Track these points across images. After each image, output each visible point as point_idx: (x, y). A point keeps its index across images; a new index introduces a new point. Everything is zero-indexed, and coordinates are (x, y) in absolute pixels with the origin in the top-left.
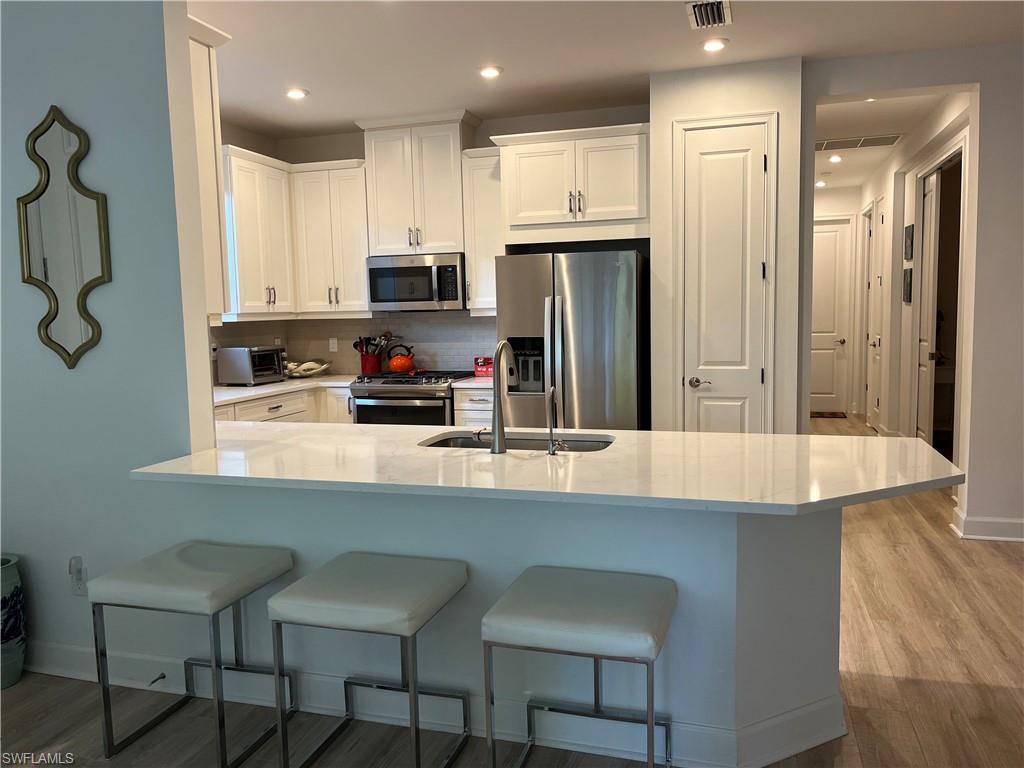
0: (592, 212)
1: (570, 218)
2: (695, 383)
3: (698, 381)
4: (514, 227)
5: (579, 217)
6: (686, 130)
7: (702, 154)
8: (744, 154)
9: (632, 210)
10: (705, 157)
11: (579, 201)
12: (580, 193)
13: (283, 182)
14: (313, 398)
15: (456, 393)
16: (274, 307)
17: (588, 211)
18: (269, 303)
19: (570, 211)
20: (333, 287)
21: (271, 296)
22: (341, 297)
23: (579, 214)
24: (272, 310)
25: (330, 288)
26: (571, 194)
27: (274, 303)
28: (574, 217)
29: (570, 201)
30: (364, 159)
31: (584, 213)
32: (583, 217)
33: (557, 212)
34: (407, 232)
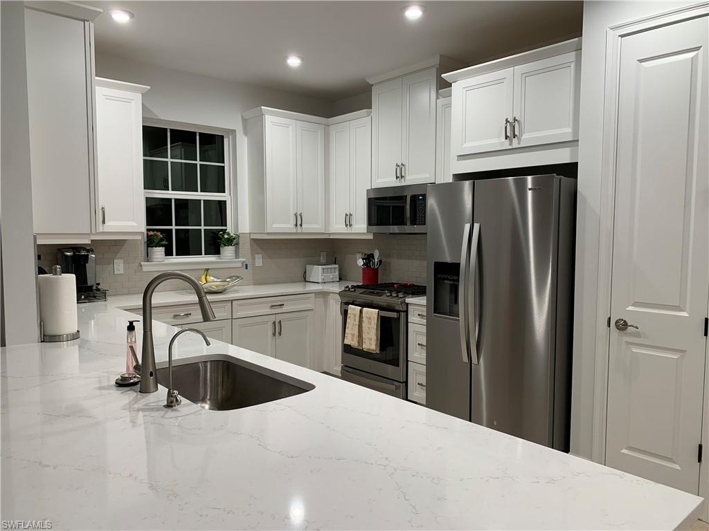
0: (527, 138)
1: (506, 145)
2: (622, 326)
3: (625, 324)
4: (461, 157)
5: (515, 144)
6: (622, 36)
7: (641, 61)
8: (695, 53)
9: (565, 132)
10: (644, 64)
11: (514, 127)
12: (515, 120)
13: (319, 132)
14: (321, 299)
15: (410, 307)
16: (302, 229)
17: (523, 138)
18: (296, 225)
19: (506, 139)
20: (348, 213)
21: (299, 220)
22: (353, 222)
23: (515, 140)
24: (299, 231)
25: (346, 215)
26: (507, 121)
27: (301, 225)
28: (511, 144)
29: (506, 127)
30: (371, 108)
31: (519, 140)
32: (519, 144)
33: (496, 141)
34: (395, 167)
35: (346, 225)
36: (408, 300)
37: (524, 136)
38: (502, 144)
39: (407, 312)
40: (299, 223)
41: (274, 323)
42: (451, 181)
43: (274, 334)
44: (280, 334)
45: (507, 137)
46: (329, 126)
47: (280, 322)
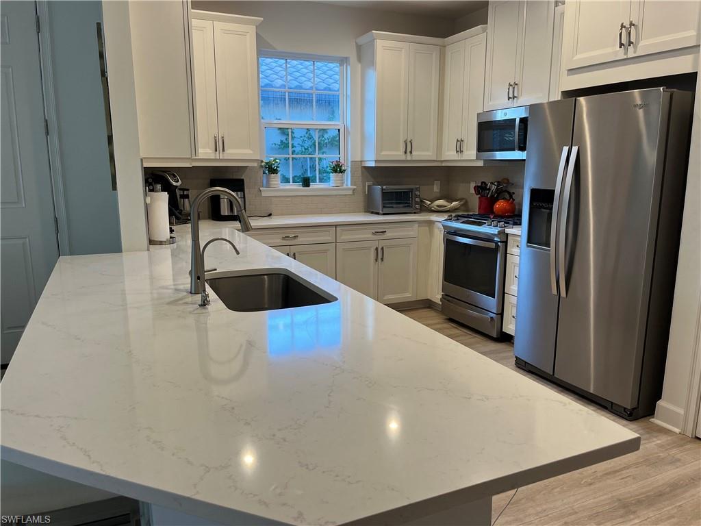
0: (646, 44)
1: (621, 54)
4: (572, 71)
5: (631, 53)
11: (630, 33)
12: (632, 24)
13: (434, 55)
14: (427, 228)
15: (509, 238)
16: (411, 156)
17: (640, 45)
18: (406, 153)
19: (620, 47)
20: (459, 139)
21: (409, 147)
22: (464, 148)
23: (631, 49)
24: (409, 158)
25: (458, 141)
26: (622, 26)
27: (411, 152)
28: (626, 53)
29: (621, 34)
30: (487, 24)
31: (635, 47)
32: (635, 52)
33: (609, 50)
34: (507, 87)
35: (457, 152)
36: (508, 230)
37: (642, 43)
38: (616, 53)
39: (506, 243)
40: (409, 150)
41: (377, 249)
42: (559, 99)
43: (376, 260)
44: (382, 259)
45: (621, 45)
46: (445, 46)
47: (382, 249)
